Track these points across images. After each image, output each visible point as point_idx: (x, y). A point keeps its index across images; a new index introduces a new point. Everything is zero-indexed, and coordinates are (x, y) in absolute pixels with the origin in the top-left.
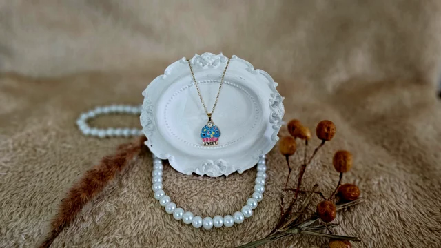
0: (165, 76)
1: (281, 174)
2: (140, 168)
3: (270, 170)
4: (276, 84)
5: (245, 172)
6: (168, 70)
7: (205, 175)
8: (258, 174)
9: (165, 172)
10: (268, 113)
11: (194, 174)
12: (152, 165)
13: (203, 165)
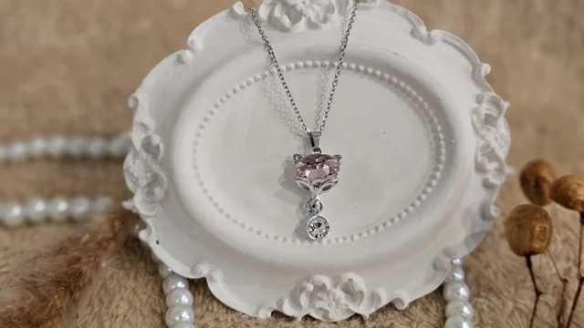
0: (188, 55)
1: (510, 305)
2: (130, 302)
3: (478, 295)
4: (486, 68)
5: (414, 303)
6: (198, 37)
7: (308, 317)
8: (450, 309)
9: (199, 311)
10: (469, 145)
11: (277, 314)
12: (162, 295)
13: (303, 289)
